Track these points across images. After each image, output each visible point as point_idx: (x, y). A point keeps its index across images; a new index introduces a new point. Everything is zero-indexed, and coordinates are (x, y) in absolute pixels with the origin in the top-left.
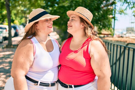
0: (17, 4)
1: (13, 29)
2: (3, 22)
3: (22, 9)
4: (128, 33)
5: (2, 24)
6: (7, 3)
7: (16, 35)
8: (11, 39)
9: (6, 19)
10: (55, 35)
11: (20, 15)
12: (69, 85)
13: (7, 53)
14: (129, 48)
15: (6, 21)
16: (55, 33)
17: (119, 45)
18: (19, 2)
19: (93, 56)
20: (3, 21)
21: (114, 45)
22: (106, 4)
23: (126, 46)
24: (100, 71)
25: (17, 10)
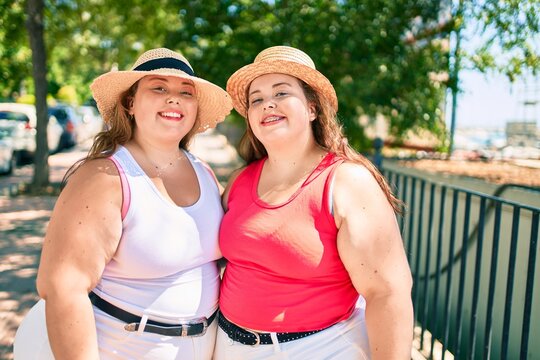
0: (71, 23)
1: (53, 120)
2: (16, 93)
3: (94, 41)
4: (514, 146)
5: (10, 99)
6: (32, 18)
7: (66, 144)
8: (47, 162)
9: (29, 82)
10: (222, 148)
11: (84, 67)
12: (259, 334)
13: (30, 215)
15: (27, 87)
16: (222, 139)
18: (79, 13)
20: (16, 89)
22: (424, 28)
24: (376, 272)
25: (71, 47)
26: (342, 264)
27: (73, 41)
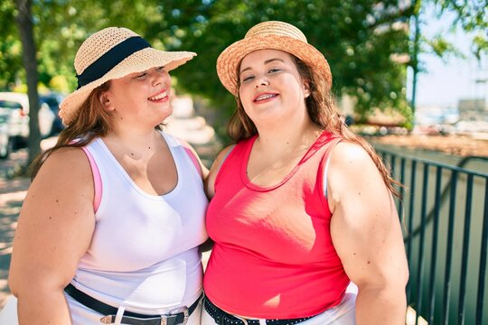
0: (59, 18)
1: (45, 107)
2: (12, 83)
3: (80, 34)
4: (466, 120)
5: (7, 89)
6: (22, 14)
7: (58, 128)
8: (39, 146)
9: (22, 73)
10: (200, 129)
12: (247, 320)
14: (471, 176)
15: (20, 77)
16: (201, 121)
17: (433, 165)
19: (341, 208)
20: (12, 80)
21: (414, 163)
22: (386, 13)
23: (459, 168)
24: (369, 263)
25: (59, 39)
26: (335, 251)
27: (61, 35)
